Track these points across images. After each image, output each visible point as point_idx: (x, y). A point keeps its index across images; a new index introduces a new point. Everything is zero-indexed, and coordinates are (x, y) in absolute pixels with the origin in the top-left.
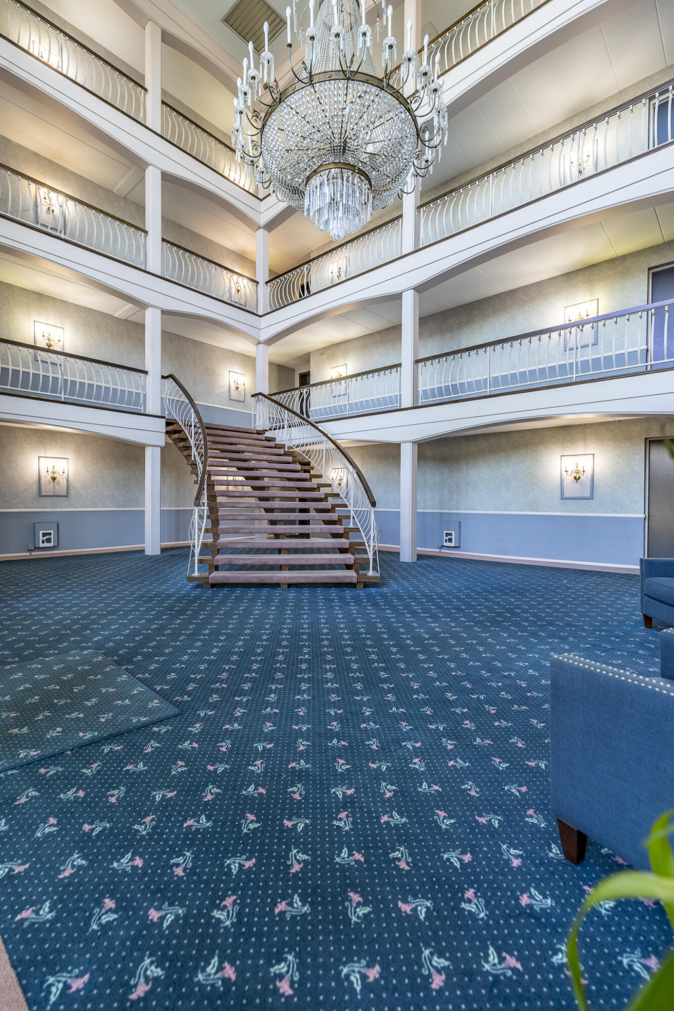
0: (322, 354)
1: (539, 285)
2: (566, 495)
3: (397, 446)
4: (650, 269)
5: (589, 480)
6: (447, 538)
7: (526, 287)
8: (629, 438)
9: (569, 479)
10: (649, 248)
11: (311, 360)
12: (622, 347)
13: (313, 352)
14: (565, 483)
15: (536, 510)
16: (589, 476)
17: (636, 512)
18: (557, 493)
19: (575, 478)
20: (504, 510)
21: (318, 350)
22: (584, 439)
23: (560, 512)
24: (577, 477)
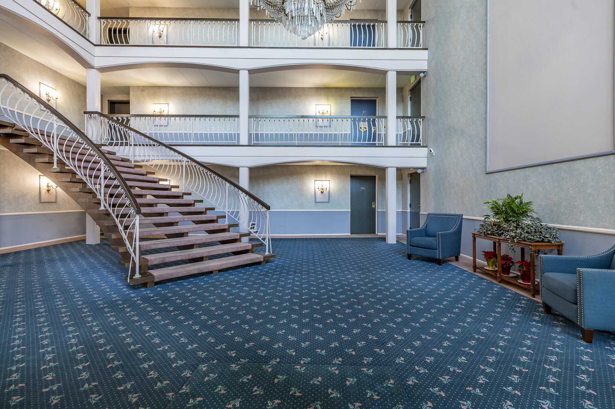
0: (143, 91)
1: (303, 89)
2: (317, 201)
3: (237, 169)
4: (351, 97)
5: (328, 193)
6: (252, 227)
7: (296, 88)
8: (344, 174)
9: (318, 192)
10: (351, 88)
11: (131, 93)
12: (341, 131)
13: (132, 87)
14: (317, 194)
15: (303, 208)
16: (328, 191)
17: (347, 209)
18: (313, 199)
19: (321, 192)
20: (286, 209)
21: (138, 87)
22: (325, 173)
23: (315, 209)
24: (322, 191)
